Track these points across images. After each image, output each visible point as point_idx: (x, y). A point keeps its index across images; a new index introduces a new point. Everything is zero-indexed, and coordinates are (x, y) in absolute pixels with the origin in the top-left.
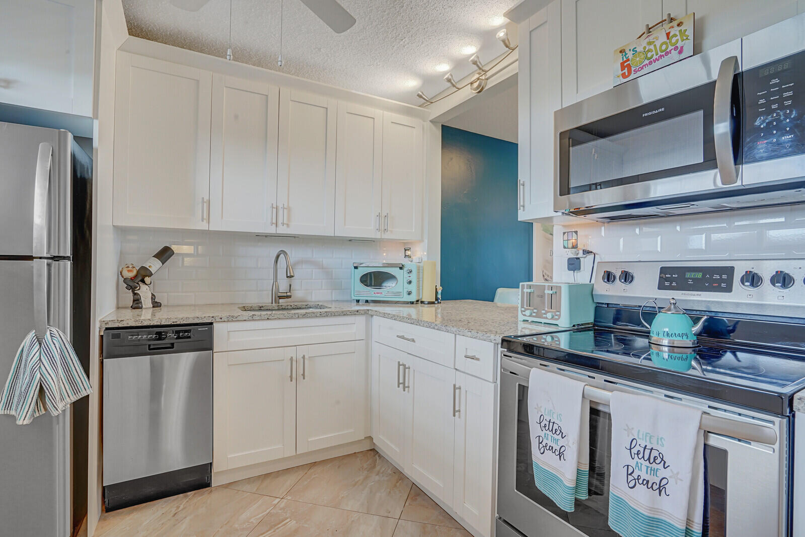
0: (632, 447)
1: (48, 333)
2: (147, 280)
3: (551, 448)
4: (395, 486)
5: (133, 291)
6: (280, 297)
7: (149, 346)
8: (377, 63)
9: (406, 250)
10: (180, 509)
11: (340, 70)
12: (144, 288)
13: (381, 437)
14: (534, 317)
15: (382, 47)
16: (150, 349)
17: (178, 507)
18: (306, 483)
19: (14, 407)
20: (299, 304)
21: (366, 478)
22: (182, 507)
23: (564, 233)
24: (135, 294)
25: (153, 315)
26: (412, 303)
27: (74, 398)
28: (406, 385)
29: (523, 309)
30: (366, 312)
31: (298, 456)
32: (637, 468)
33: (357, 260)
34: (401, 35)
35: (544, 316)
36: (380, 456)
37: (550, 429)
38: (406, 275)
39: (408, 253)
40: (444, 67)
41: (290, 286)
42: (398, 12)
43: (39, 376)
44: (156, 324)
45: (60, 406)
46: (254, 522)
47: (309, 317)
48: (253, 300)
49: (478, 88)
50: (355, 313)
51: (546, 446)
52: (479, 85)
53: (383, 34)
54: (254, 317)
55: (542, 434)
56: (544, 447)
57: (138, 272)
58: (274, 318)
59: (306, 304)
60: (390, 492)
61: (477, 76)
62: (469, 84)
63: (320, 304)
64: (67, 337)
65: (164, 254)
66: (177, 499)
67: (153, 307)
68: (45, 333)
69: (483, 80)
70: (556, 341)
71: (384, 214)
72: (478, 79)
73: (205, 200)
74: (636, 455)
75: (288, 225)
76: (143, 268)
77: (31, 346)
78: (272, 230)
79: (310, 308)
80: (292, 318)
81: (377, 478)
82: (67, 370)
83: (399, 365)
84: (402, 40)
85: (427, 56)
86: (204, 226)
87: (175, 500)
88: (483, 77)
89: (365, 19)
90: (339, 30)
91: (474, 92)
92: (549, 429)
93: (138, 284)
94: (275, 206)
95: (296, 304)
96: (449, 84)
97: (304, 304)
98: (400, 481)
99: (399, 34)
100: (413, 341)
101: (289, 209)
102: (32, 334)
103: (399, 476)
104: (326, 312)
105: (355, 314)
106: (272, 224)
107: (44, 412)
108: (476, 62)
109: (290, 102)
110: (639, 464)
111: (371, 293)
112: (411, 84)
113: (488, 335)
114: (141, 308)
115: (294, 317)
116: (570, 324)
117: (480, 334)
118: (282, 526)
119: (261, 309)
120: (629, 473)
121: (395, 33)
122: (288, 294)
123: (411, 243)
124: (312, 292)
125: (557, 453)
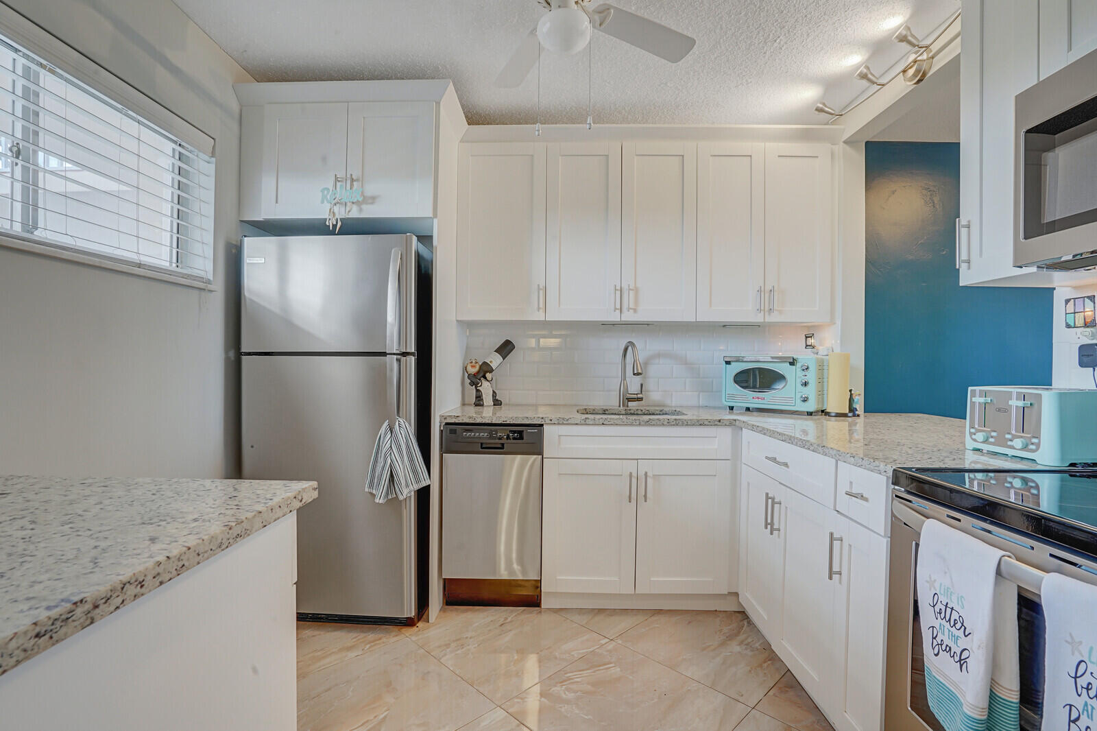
0: (1078, 675)
1: (397, 423)
2: (488, 376)
3: (948, 649)
4: (761, 666)
5: (476, 387)
6: (629, 400)
7: (482, 444)
8: (747, 81)
9: (807, 337)
10: (508, 621)
11: (698, 102)
12: (485, 384)
13: (748, 596)
14: (991, 443)
15: (748, 58)
16: (482, 448)
17: (506, 619)
18: (644, 630)
19: (374, 487)
20: (652, 409)
21: (723, 644)
22: (509, 619)
23: (1067, 301)
24: (478, 391)
25: (494, 414)
26: (810, 414)
27: (417, 487)
28: (776, 526)
29: (973, 430)
30: (732, 423)
31: (635, 596)
32: (1085, 712)
33: (733, 353)
34: (771, 35)
35: (1009, 443)
36: (750, 623)
37: (947, 619)
38: (800, 373)
39: (810, 341)
40: (853, 60)
41: (642, 385)
42: (759, 7)
43: (389, 461)
44: (487, 422)
45: (405, 492)
46: (576, 655)
47: (654, 425)
48: (598, 402)
49: (915, 75)
50: (716, 423)
51: (941, 645)
52: (918, 71)
53: (746, 42)
54: (587, 420)
55: (937, 623)
56: (938, 644)
57: (481, 367)
58: (610, 423)
59: (661, 408)
60: (750, 671)
61: (912, 57)
62: (899, 73)
63: (678, 410)
64: (412, 430)
65: (506, 348)
66: (507, 610)
67: (494, 405)
68: (395, 423)
69: (925, 60)
70: (1032, 487)
71: (768, 287)
72: (915, 61)
73: (541, 287)
74: (1084, 691)
75: (635, 311)
76: (485, 363)
77: (386, 434)
78: (615, 317)
79: (666, 414)
80: (631, 425)
81: (737, 649)
82: (411, 460)
83: (767, 497)
84: (775, 41)
85: (820, 51)
86: (540, 317)
87: (504, 611)
88: (925, 56)
89: (715, 32)
90: (675, 59)
91: (909, 83)
92: (945, 617)
93: (480, 380)
94: (618, 288)
95: (648, 408)
96: (865, 83)
97: (657, 408)
98: (769, 662)
99: (769, 35)
100: (786, 465)
101: (636, 290)
102: (386, 423)
103: (769, 656)
104: (676, 420)
105: (716, 425)
106: (616, 309)
107: (395, 496)
108: (905, 37)
109: (636, 157)
110: (1090, 708)
111: (750, 398)
112: (807, 94)
113: (877, 463)
114: (482, 405)
115: (634, 423)
116: (1063, 459)
117: (865, 462)
118: (603, 669)
119: (605, 412)
120: (1072, 719)
121: (763, 36)
122: (640, 396)
123: (817, 327)
124: (672, 394)
125: (957, 659)
